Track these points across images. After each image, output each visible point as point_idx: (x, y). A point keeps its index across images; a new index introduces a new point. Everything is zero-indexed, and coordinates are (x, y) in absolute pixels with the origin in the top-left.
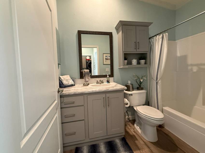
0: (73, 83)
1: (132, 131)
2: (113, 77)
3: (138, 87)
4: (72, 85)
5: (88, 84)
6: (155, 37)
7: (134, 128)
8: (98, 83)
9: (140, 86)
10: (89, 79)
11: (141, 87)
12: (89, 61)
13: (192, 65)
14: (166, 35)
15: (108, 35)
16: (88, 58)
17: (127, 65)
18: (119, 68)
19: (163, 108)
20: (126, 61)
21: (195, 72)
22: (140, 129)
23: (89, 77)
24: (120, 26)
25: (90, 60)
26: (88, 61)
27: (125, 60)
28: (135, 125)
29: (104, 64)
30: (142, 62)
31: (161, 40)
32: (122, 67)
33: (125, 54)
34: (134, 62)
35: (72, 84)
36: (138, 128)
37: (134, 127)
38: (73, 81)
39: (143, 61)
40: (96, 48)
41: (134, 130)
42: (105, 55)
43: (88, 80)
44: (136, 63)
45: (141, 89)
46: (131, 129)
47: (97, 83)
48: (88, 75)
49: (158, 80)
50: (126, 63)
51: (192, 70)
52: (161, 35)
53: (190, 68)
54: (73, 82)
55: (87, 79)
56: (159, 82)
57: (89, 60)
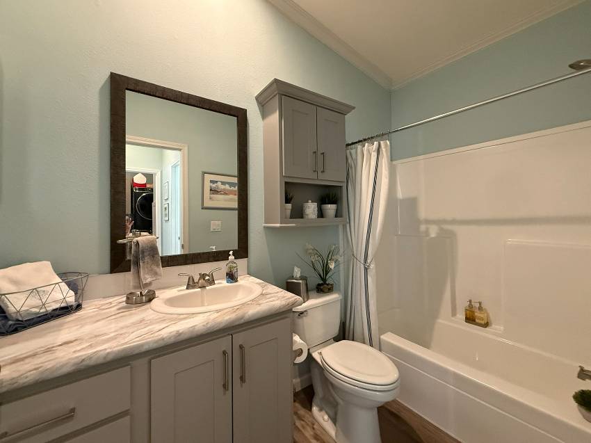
0: (71, 298)
1: (309, 437)
2: (247, 257)
3: (319, 285)
4: (65, 311)
5: (151, 298)
6: (359, 146)
7: (313, 423)
8: (194, 287)
9: (324, 280)
10: (156, 274)
11: (328, 285)
12: (143, 189)
13: (428, 222)
14: (386, 145)
15: (235, 116)
16: (140, 179)
17: (291, 218)
18: (264, 227)
19: (382, 337)
20: (289, 206)
21: (433, 238)
22: (330, 421)
23: (158, 266)
24: (275, 96)
25: (148, 186)
26: (139, 189)
27: (286, 203)
28: (315, 409)
29: (205, 205)
30: (329, 211)
31: (374, 155)
32: (278, 225)
33: (286, 183)
34: (311, 208)
35: (63, 305)
36: (326, 417)
37: (314, 418)
38: (73, 286)
39: (330, 208)
40: (178, 152)
41: (313, 428)
42: (208, 178)
43: (148, 280)
44: (316, 212)
45: (329, 289)
46: (303, 431)
47: (191, 284)
48: (153, 257)
49: (369, 261)
50: (289, 212)
51: (427, 232)
52: (375, 143)
53: (423, 227)
54: (72, 293)
55: (147, 276)
56: (372, 266)
57: (143, 187)
